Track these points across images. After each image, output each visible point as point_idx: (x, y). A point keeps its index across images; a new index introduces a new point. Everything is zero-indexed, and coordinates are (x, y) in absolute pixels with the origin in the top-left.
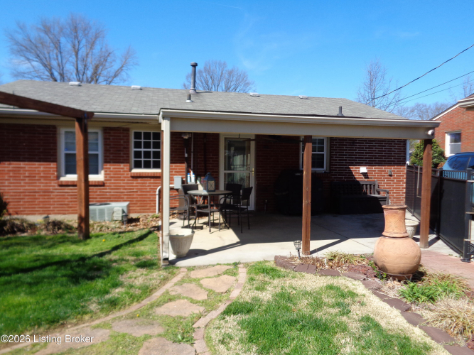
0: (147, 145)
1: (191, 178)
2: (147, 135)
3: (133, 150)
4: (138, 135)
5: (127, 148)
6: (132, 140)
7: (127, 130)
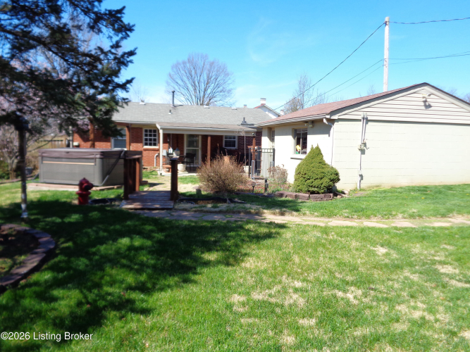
0: (150, 135)
1: (171, 151)
2: (150, 131)
3: (144, 137)
4: (146, 131)
5: (141, 137)
6: (144, 133)
7: (141, 129)
